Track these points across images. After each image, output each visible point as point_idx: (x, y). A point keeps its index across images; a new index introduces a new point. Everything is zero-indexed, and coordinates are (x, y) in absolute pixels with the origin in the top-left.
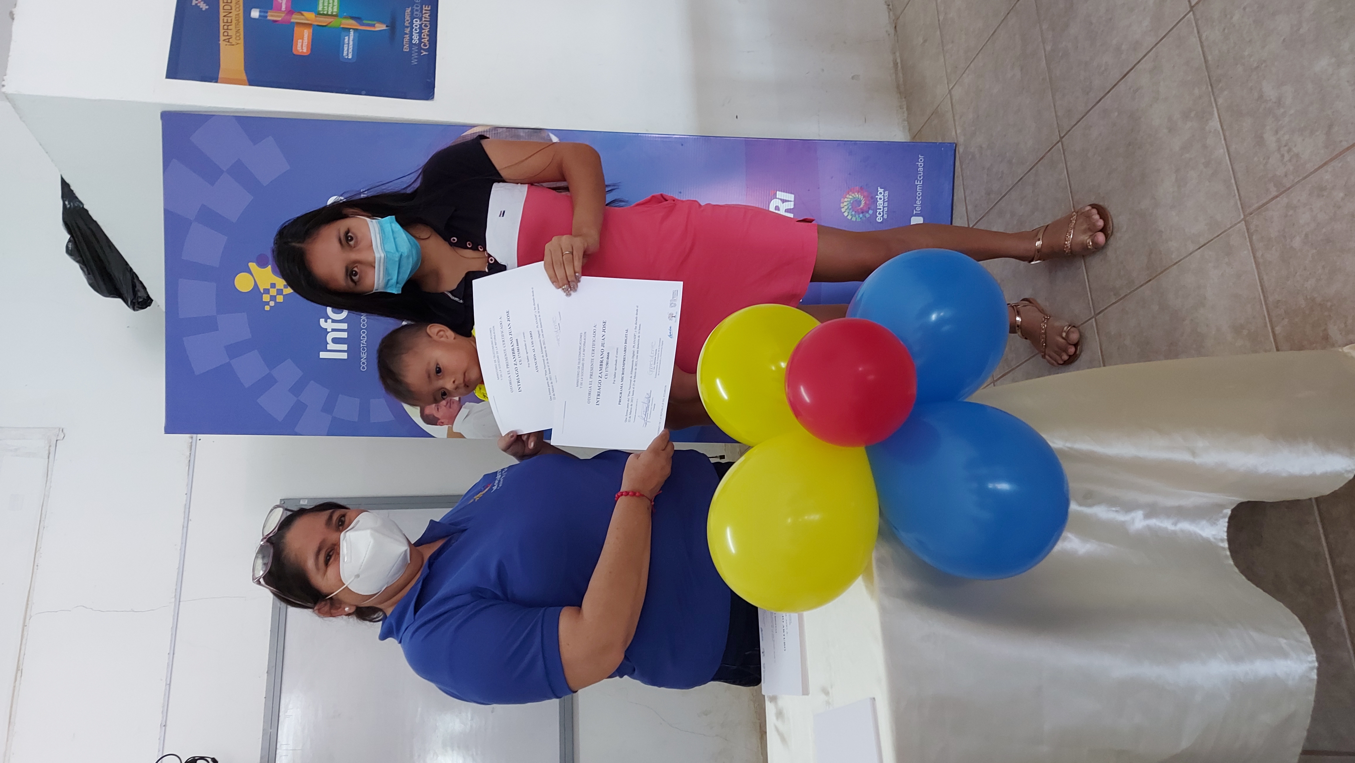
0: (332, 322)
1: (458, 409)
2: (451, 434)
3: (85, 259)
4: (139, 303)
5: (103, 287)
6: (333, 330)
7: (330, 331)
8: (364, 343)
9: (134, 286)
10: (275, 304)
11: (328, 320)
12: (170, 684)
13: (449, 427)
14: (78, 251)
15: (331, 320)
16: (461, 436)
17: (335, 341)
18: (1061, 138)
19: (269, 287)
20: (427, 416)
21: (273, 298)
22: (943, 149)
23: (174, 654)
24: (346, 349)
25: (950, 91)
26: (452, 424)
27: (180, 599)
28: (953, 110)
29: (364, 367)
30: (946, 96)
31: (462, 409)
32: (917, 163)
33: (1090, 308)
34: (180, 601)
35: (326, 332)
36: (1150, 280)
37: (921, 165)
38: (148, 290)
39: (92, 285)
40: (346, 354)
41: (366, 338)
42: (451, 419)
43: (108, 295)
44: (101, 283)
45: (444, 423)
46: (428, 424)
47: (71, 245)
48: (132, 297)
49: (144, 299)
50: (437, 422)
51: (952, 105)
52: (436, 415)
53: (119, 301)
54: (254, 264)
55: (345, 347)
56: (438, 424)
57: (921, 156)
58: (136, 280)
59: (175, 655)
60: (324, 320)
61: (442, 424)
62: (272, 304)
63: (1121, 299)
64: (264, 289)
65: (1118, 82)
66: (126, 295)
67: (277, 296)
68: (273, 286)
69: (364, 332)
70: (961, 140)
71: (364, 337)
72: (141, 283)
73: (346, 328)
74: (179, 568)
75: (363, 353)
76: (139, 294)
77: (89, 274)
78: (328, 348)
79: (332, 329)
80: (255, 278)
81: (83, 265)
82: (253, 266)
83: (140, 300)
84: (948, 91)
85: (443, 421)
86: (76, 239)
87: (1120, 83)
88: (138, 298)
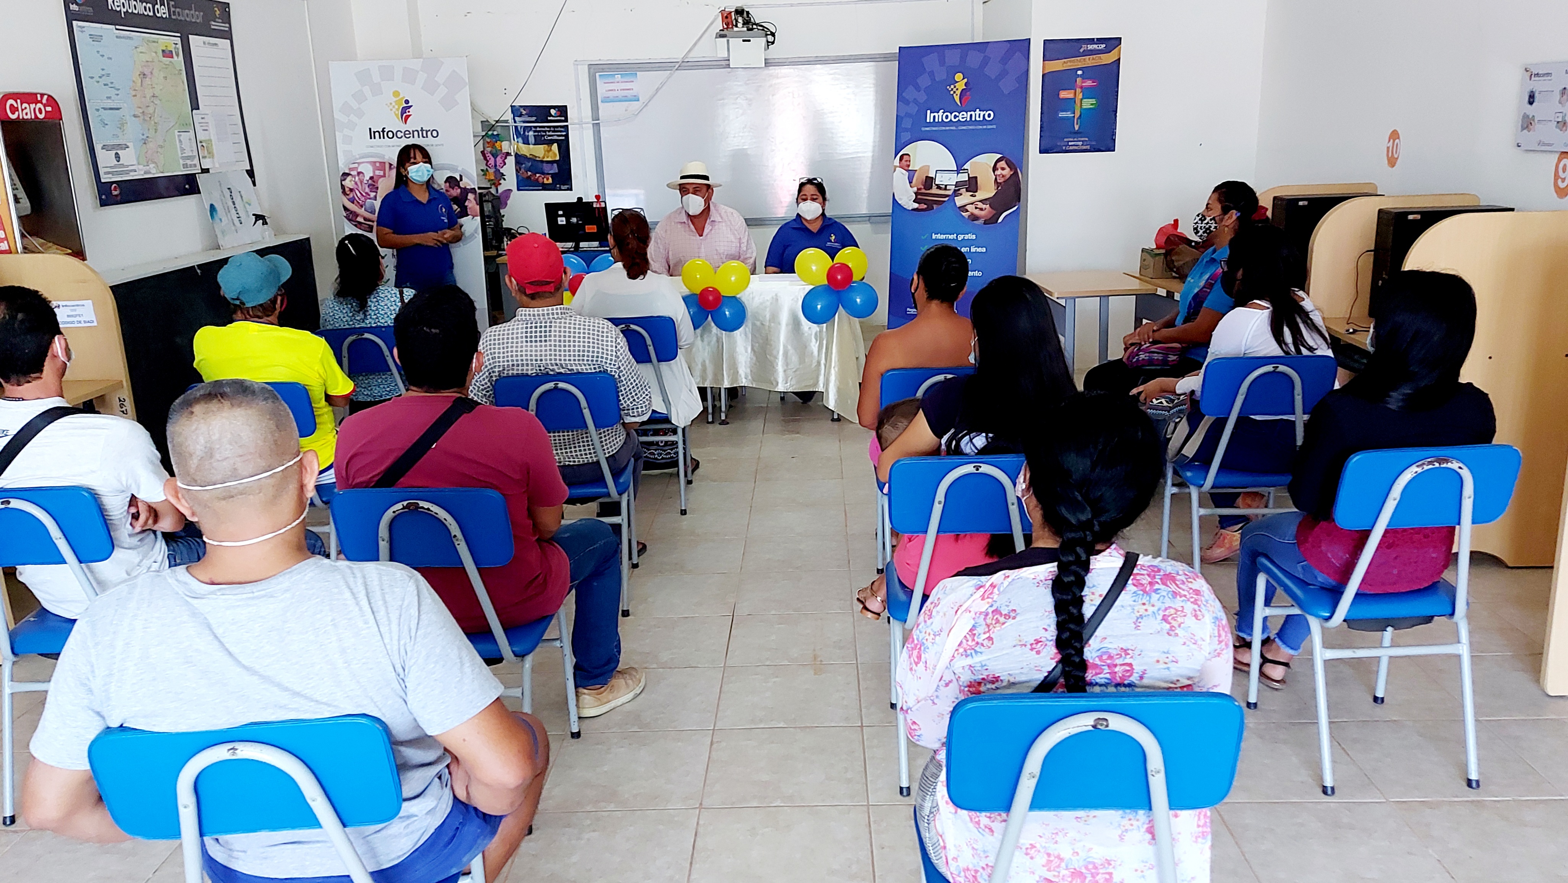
0: (942, 115)
6: (939, 116)
16: (895, 171)
19: (957, 87)
21: (952, 89)
26: (899, 167)
29: (923, 129)
31: (905, 171)
35: (938, 113)
40: (929, 122)
41: (935, 130)
45: (900, 164)
46: (900, 157)
52: (903, 160)
55: (932, 121)
56: (900, 161)
68: (957, 89)
73: (939, 121)
75: (929, 129)
78: (931, 114)
80: (960, 82)
82: (966, 80)
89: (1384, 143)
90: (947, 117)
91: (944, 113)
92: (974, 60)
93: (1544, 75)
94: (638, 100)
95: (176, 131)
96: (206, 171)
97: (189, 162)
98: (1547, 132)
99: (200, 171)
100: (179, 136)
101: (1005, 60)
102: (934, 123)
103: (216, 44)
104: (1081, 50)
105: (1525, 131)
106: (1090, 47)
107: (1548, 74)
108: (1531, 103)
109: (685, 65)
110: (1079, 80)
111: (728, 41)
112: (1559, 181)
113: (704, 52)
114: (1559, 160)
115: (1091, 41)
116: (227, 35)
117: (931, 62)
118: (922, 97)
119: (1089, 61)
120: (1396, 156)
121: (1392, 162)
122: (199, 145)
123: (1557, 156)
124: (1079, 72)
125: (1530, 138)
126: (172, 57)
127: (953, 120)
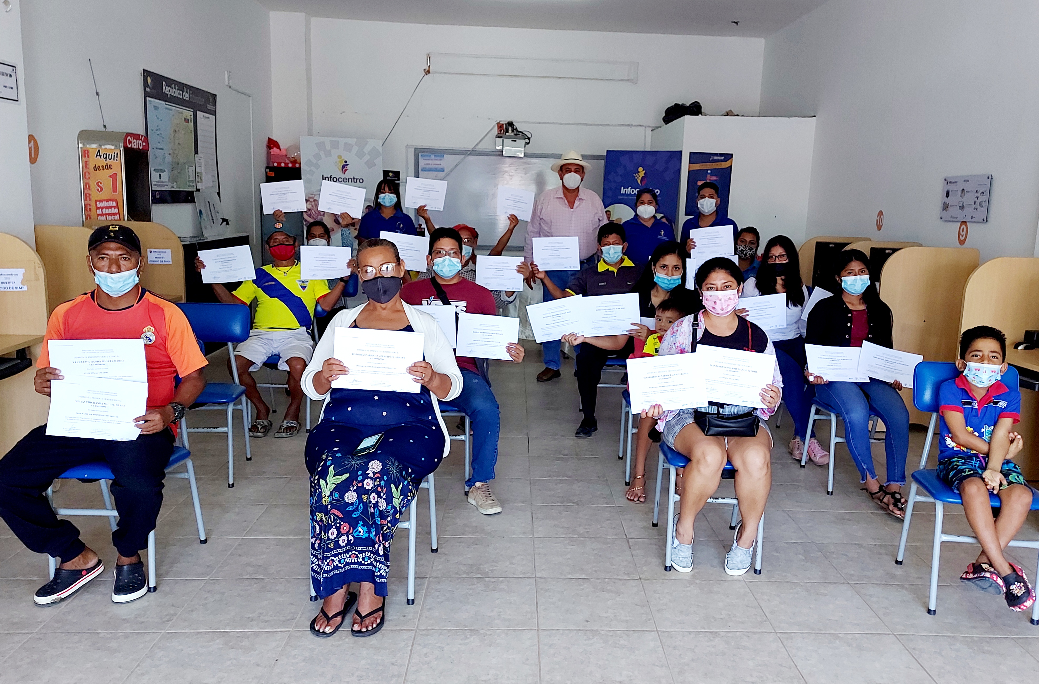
6: (628, 190)
21: (637, 176)
40: (622, 193)
62: (635, 176)
64: (639, 174)
73: (628, 193)
78: (624, 189)
80: (641, 172)
82: (644, 171)
89: (875, 217)
90: (633, 191)
91: (631, 189)
92: (650, 160)
93: (954, 182)
94: (444, 171)
95: (187, 165)
96: (198, 190)
97: (191, 184)
98: (954, 211)
99: (195, 190)
100: (188, 168)
101: (667, 162)
102: (625, 194)
103: (209, 118)
104: (711, 159)
105: (944, 211)
106: (716, 158)
107: (956, 182)
108: (947, 196)
109: (473, 153)
110: (708, 176)
111: (503, 140)
112: (961, 236)
113: (486, 146)
114: (961, 226)
115: (716, 155)
116: (214, 113)
117: (624, 160)
118: (619, 179)
119: (714, 166)
120: (881, 224)
121: (879, 228)
122: (197, 175)
123: (959, 224)
124: (709, 171)
125: (946, 214)
126: (188, 123)
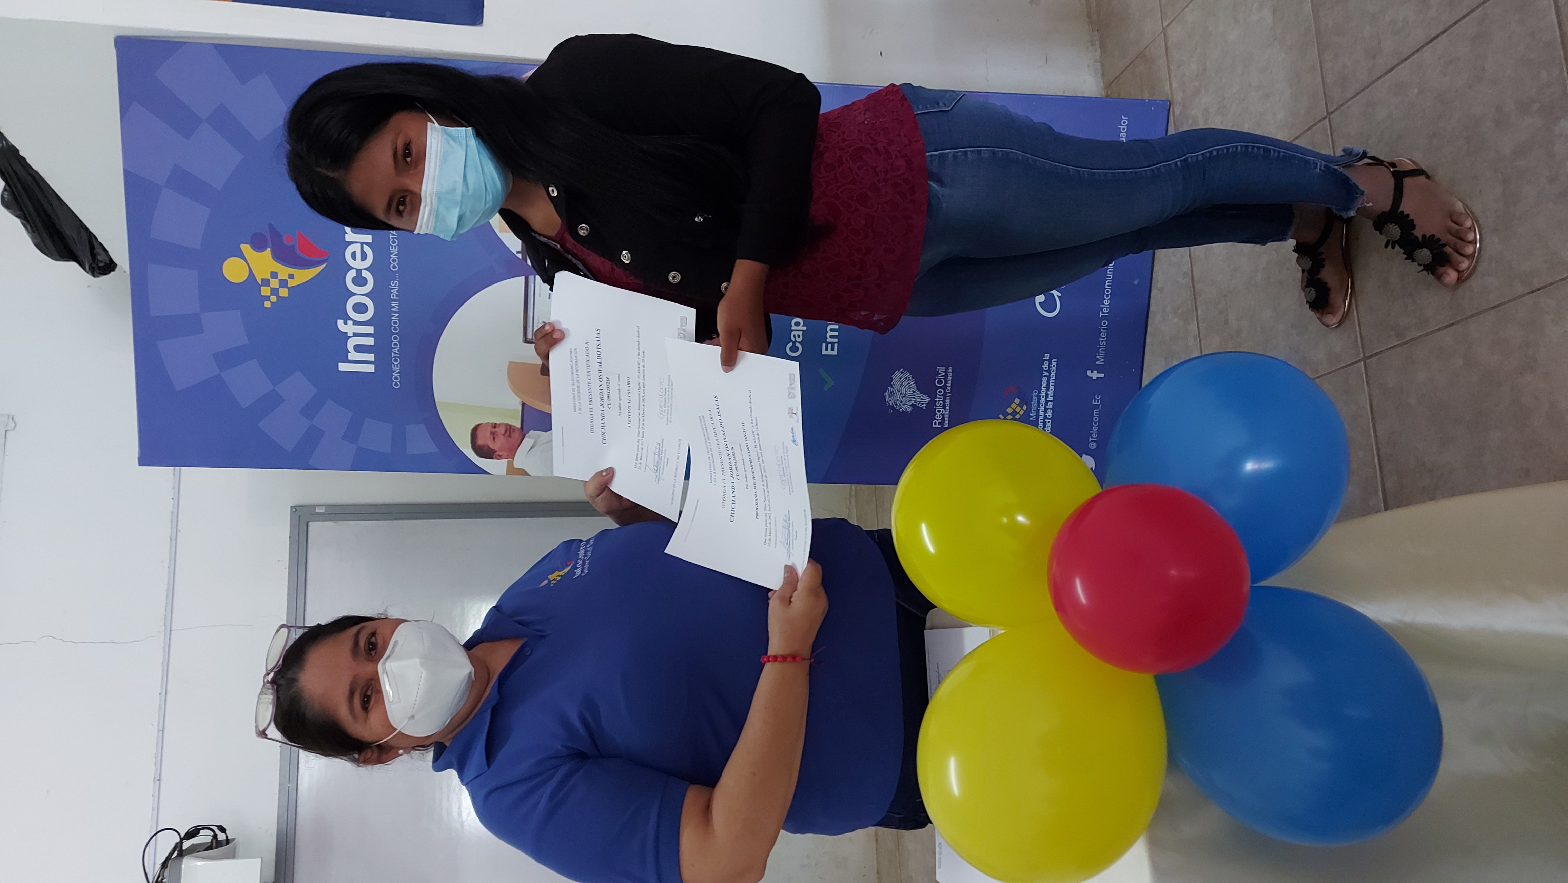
0: (354, 324)
1: (520, 440)
2: (512, 471)
3: (27, 214)
4: (99, 268)
5: (52, 248)
6: (356, 335)
7: (352, 335)
8: (396, 352)
9: (92, 248)
10: (277, 299)
11: (348, 321)
12: (163, 731)
13: (508, 461)
14: (17, 203)
15: (351, 322)
16: (523, 473)
17: (359, 348)
18: (1329, 114)
19: (268, 276)
20: (481, 447)
21: (275, 291)
22: (1153, 108)
23: (166, 694)
24: (373, 360)
25: (1164, 30)
26: (513, 458)
27: (171, 627)
28: (1167, 55)
29: (396, 384)
30: (1159, 35)
31: (526, 439)
32: (1119, 127)
33: (1358, 347)
34: (171, 630)
35: (345, 337)
36: (1453, 324)
37: (1124, 129)
38: (110, 253)
39: (37, 246)
40: (373, 365)
41: (398, 346)
42: (511, 452)
43: (59, 258)
44: (49, 243)
45: (503, 457)
46: (481, 457)
47: (8, 195)
48: (91, 261)
49: (106, 263)
50: (493, 456)
51: (1167, 49)
52: (492, 447)
53: (74, 265)
54: (248, 246)
55: (371, 357)
56: (494, 457)
57: (1125, 117)
58: (94, 241)
59: (168, 695)
60: (342, 321)
61: (500, 457)
62: (274, 299)
63: (1406, 343)
64: (262, 280)
65: (1422, 47)
66: (82, 258)
67: (280, 289)
68: (274, 275)
69: (395, 338)
70: (1178, 97)
71: (395, 345)
72: (101, 244)
73: (373, 332)
74: (168, 589)
75: (396, 365)
76: (99, 258)
77: (33, 231)
78: (349, 359)
79: (354, 333)
80: (250, 265)
81: (24, 220)
82: (246, 248)
83: (101, 265)
84: (1161, 29)
85: (500, 454)
86: (14, 189)
87: (1424, 49)
88: (97, 261)
90: (360, 308)
91: (346, 318)
102: (380, 349)
118: (298, 388)
127: (369, 287)
